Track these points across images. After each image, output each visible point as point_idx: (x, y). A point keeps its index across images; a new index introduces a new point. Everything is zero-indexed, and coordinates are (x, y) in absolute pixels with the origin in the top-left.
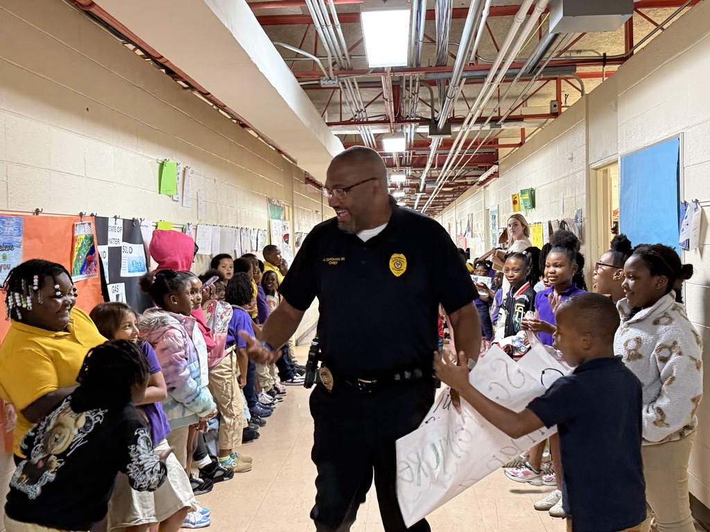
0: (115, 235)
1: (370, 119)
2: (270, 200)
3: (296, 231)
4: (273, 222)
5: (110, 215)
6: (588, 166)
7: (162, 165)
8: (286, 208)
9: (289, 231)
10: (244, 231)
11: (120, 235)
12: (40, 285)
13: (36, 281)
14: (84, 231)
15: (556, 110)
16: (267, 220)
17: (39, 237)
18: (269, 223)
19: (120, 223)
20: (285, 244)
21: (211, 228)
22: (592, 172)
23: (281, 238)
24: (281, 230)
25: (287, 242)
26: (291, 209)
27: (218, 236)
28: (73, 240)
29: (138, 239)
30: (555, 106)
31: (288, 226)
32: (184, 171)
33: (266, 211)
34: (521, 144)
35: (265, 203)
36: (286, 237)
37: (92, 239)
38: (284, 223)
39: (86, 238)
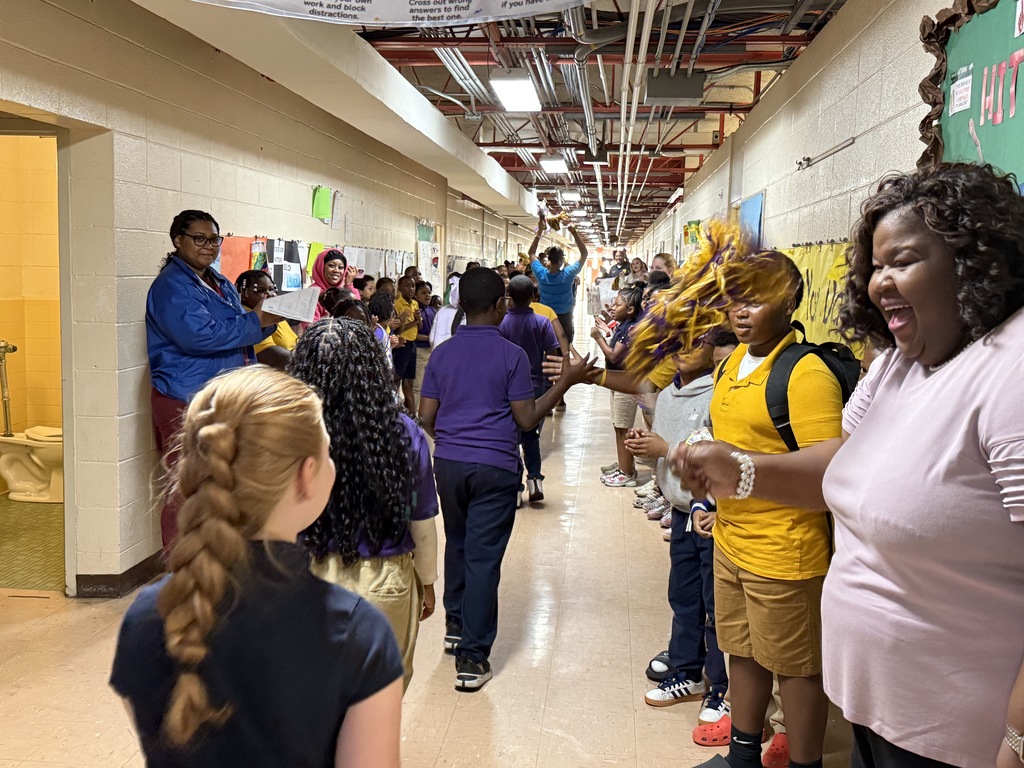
0: (279, 255)
1: (524, 142)
2: (417, 220)
3: (448, 254)
4: (422, 244)
5: (275, 238)
6: (730, 204)
7: (315, 191)
8: (438, 228)
9: (438, 254)
10: (388, 253)
11: (282, 255)
12: (247, 286)
13: (245, 282)
14: (258, 249)
15: (718, 140)
16: (414, 242)
17: (230, 253)
18: (417, 244)
19: (283, 244)
20: (434, 268)
21: (357, 250)
22: (734, 211)
23: (430, 262)
24: (430, 253)
25: (436, 266)
26: (443, 229)
27: (363, 258)
28: (251, 256)
29: (296, 258)
30: (716, 137)
31: (438, 248)
32: (334, 196)
33: (413, 232)
34: (698, 169)
35: (413, 223)
36: (435, 260)
37: (265, 256)
38: (434, 245)
39: (260, 254)
